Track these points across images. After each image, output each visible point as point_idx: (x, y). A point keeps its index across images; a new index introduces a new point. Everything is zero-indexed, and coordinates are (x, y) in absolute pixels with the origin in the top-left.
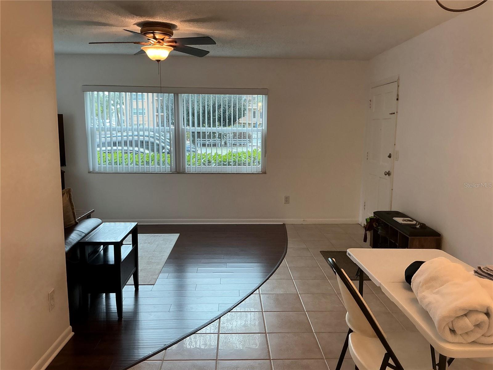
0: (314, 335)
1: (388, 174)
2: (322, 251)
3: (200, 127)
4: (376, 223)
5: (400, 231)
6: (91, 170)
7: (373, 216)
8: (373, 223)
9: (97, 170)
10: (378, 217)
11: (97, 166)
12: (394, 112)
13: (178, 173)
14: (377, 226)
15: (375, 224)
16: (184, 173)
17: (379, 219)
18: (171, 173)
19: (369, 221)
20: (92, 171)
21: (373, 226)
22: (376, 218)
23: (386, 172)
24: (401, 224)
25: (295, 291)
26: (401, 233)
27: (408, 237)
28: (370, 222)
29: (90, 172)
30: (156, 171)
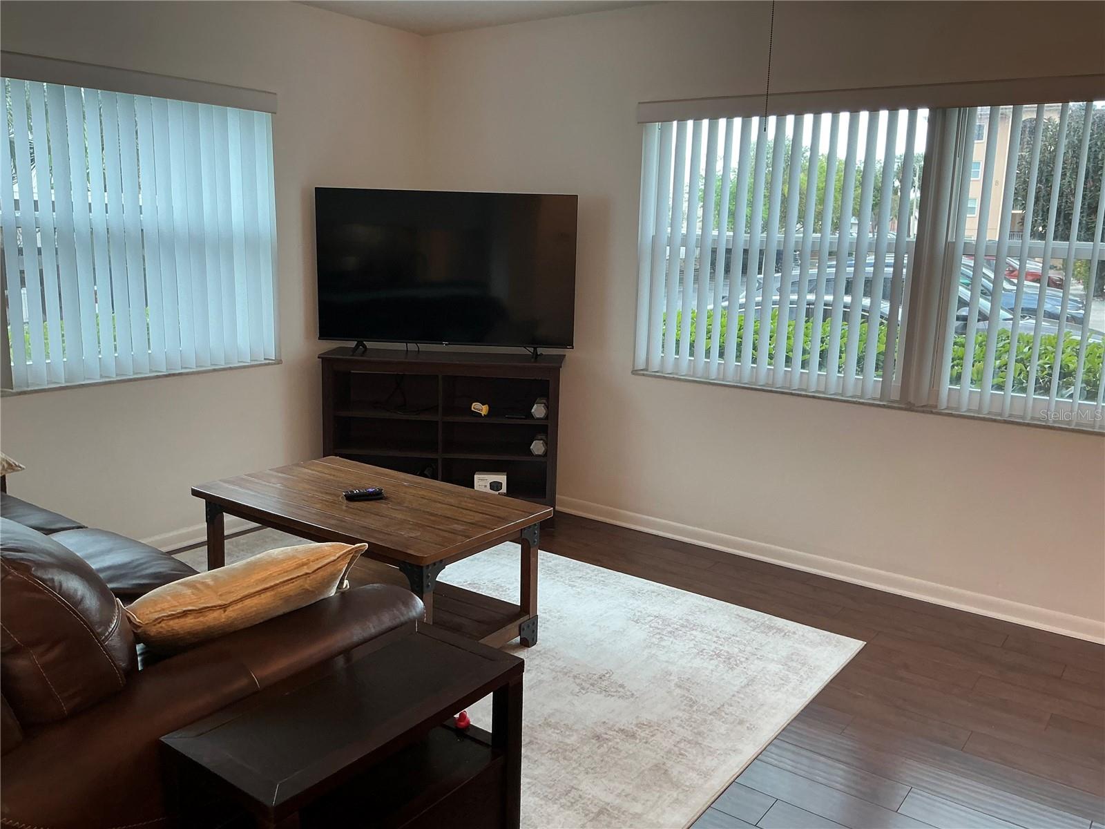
3: (1066, 238)
6: (641, 363)
9: (655, 365)
11: (657, 354)
13: (910, 408)
16: (930, 409)
18: (884, 406)
20: (642, 370)
29: (635, 372)
30: (850, 394)
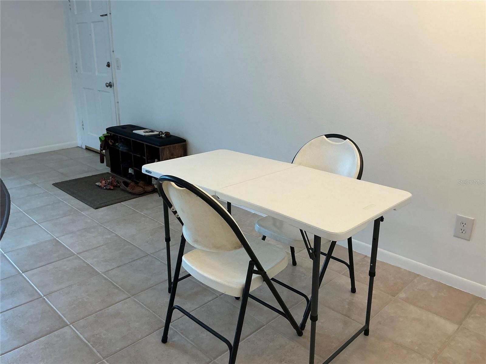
0: (102, 276)
1: (110, 85)
2: (54, 183)
4: (111, 140)
5: (146, 143)
7: (106, 133)
8: (108, 140)
10: (112, 133)
12: (106, 14)
14: (113, 144)
15: (111, 142)
17: (115, 135)
19: (103, 139)
21: (110, 144)
22: (111, 134)
23: (107, 83)
24: (145, 136)
25: (49, 235)
26: (147, 145)
27: (159, 147)
28: (105, 140)
